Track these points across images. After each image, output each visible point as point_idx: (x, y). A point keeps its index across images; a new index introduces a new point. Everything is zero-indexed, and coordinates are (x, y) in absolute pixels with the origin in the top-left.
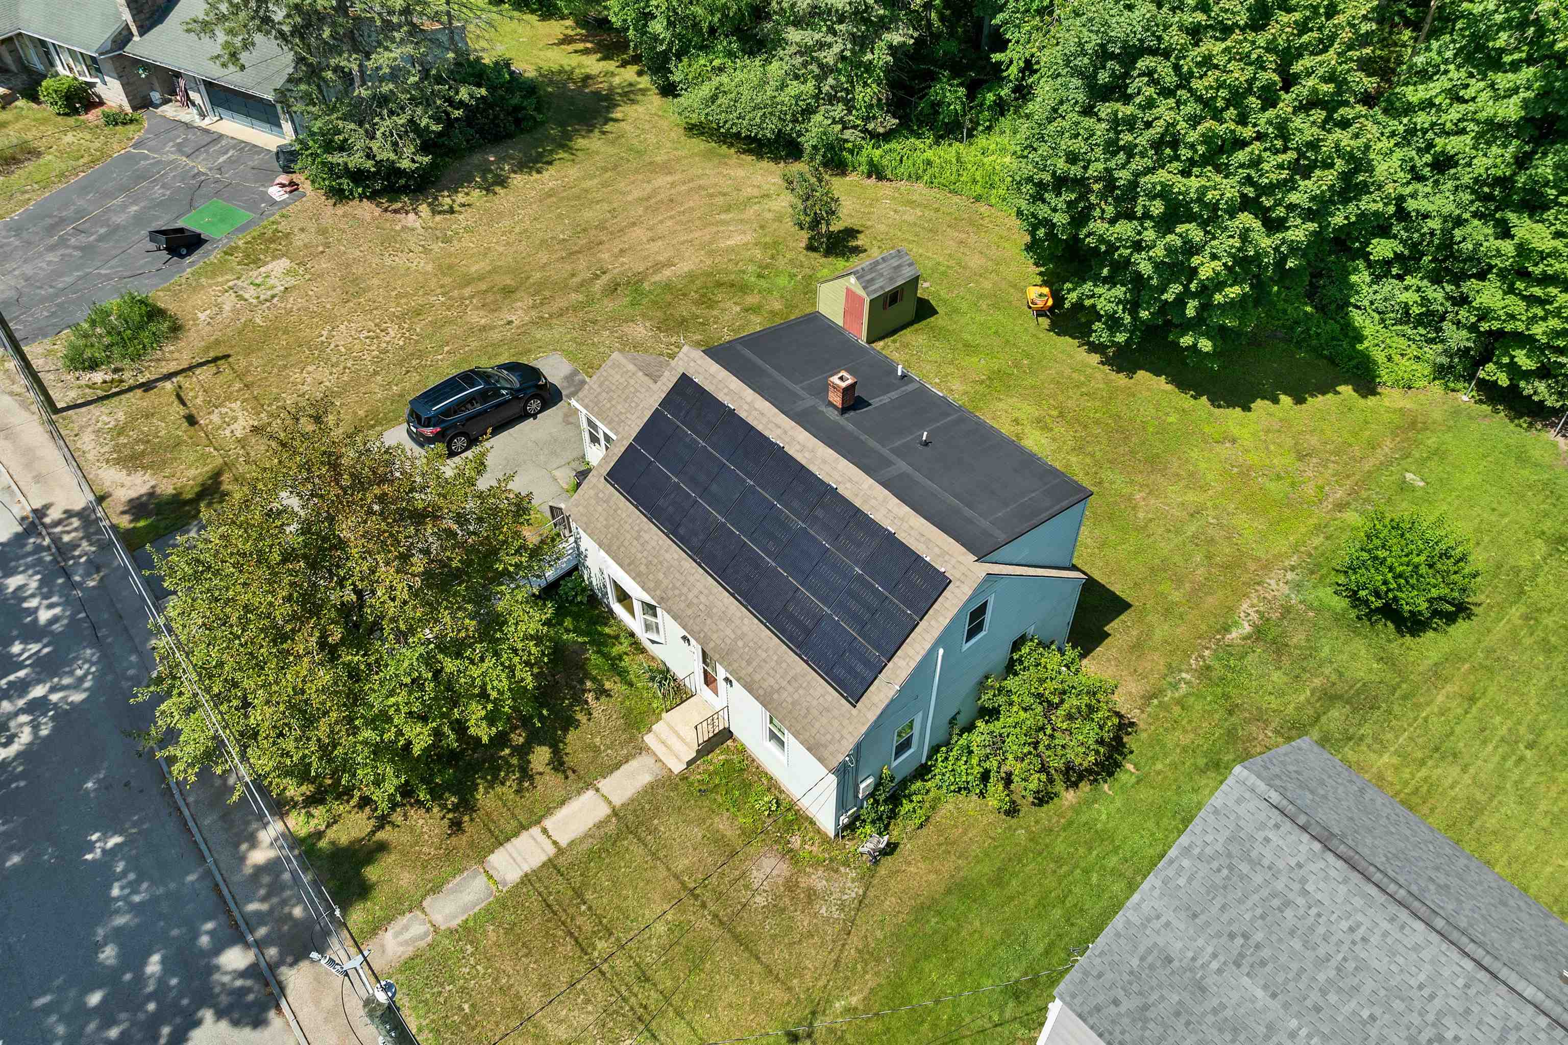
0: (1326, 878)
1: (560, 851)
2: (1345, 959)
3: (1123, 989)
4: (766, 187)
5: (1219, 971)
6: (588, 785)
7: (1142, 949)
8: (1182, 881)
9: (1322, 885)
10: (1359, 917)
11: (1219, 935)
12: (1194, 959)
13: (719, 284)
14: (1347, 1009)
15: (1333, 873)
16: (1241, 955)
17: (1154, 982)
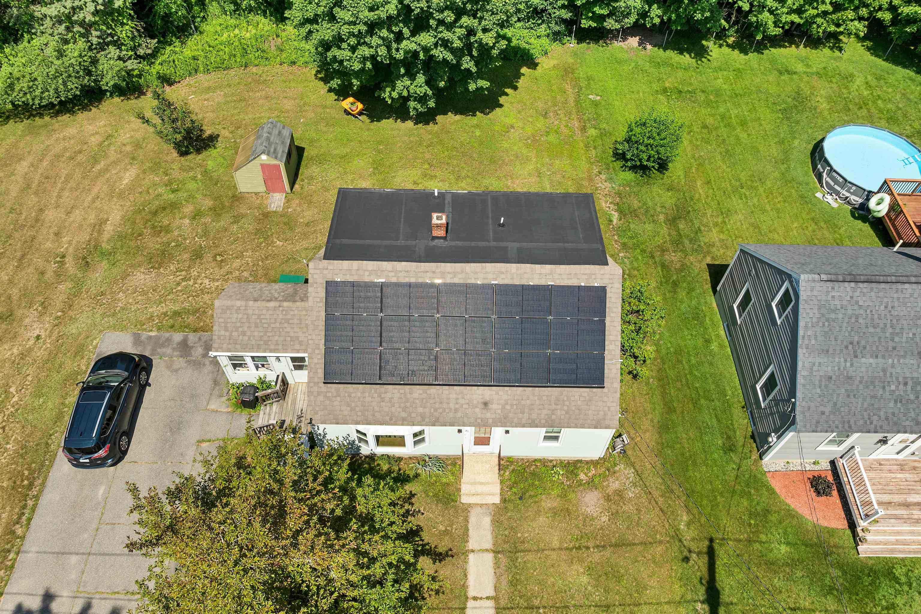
0: (864, 295)
1: (496, 599)
2: (891, 321)
3: (821, 405)
4: (102, 130)
5: (852, 365)
6: (466, 553)
7: (817, 383)
8: (813, 342)
9: (864, 299)
10: (885, 300)
11: (841, 351)
12: (839, 369)
13: (155, 213)
14: (904, 340)
15: (865, 290)
16: (855, 352)
17: (831, 391)
